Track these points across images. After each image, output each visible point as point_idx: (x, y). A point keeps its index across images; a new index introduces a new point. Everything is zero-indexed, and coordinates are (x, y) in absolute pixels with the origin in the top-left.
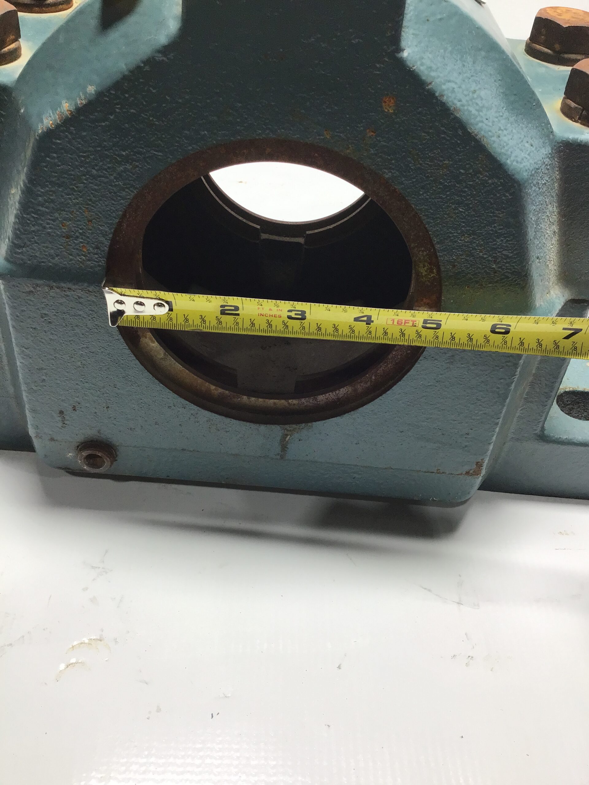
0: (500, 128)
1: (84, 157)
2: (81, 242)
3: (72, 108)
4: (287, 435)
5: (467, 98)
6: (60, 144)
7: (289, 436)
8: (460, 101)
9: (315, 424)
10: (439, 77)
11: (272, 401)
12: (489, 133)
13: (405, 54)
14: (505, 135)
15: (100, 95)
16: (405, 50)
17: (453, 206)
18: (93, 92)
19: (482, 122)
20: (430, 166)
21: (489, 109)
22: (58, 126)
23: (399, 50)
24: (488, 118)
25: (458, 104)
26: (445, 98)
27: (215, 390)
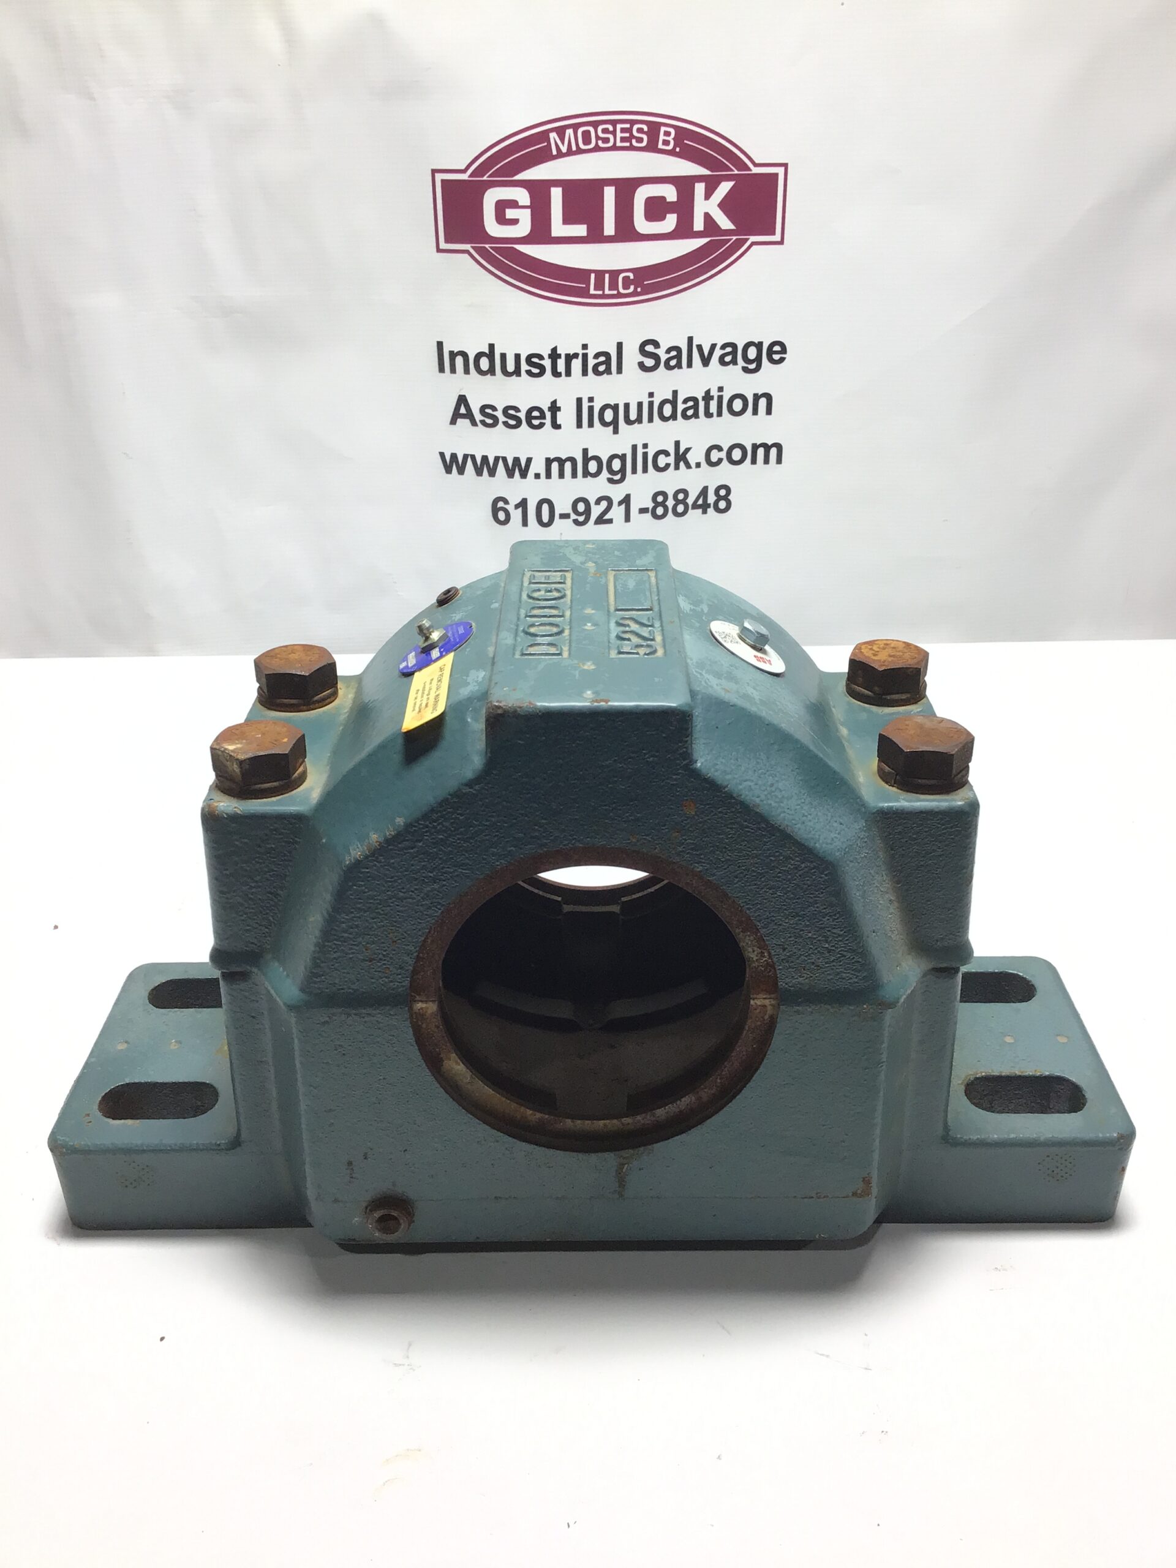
0: (804, 814)
1: (390, 882)
2: (384, 964)
3: (381, 839)
4: (623, 1164)
5: (766, 793)
6: (368, 872)
7: (626, 1166)
8: (758, 797)
9: (656, 1146)
10: (734, 778)
11: (601, 1123)
12: (793, 821)
13: (699, 765)
14: (810, 821)
15: (408, 826)
16: (697, 760)
17: (771, 891)
18: (402, 824)
19: (784, 812)
20: (740, 856)
21: (789, 798)
22: (366, 857)
23: (693, 762)
24: (789, 807)
25: (758, 800)
26: (743, 797)
27: (532, 1115)
